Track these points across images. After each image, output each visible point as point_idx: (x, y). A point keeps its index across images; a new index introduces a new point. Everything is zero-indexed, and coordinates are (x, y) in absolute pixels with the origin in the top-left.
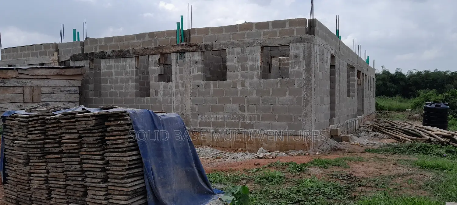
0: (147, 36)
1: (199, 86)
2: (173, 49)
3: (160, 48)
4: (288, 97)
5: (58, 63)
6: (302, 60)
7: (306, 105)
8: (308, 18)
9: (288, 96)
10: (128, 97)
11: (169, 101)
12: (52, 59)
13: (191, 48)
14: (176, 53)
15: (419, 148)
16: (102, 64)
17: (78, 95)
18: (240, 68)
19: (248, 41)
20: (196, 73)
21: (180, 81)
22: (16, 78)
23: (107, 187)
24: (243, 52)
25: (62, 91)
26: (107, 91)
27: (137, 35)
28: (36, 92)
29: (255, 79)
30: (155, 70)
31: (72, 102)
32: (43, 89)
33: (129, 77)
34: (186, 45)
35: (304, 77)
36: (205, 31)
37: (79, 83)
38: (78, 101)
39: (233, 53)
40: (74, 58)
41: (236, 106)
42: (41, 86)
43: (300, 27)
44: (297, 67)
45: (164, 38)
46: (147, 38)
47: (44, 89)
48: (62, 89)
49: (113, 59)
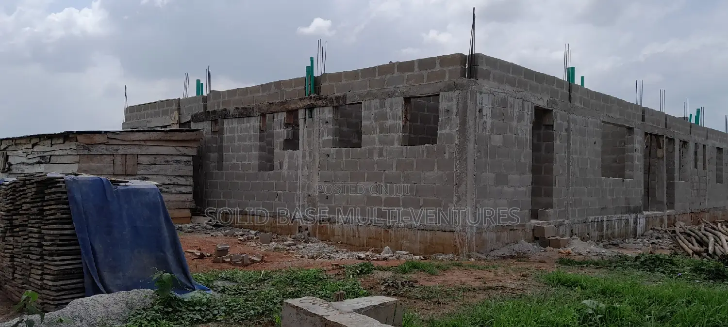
0: (273, 86)
1: (328, 155)
2: (301, 104)
3: (285, 102)
4: (436, 173)
5: (178, 125)
6: (455, 117)
7: (458, 185)
9: (437, 171)
10: (251, 171)
11: (294, 177)
12: (171, 121)
13: (320, 103)
14: (304, 110)
16: (225, 126)
17: (191, 168)
18: (378, 130)
19: (387, 90)
20: (326, 138)
21: (307, 148)
22: (104, 144)
24: (382, 106)
25: (167, 162)
26: (228, 163)
27: (262, 86)
28: (131, 162)
29: (397, 145)
30: (281, 133)
31: (182, 177)
32: (141, 159)
33: (252, 143)
34: (314, 97)
35: (457, 142)
36: (337, 77)
37: (194, 152)
38: (190, 176)
39: (369, 108)
40: (196, 118)
43: (454, 67)
44: (448, 128)
45: (290, 90)
46: (273, 90)
48: (169, 158)
49: (237, 119)
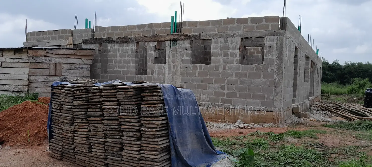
0: (147, 26)
1: (187, 68)
2: (168, 38)
3: (156, 36)
4: (262, 80)
5: (72, 45)
6: (275, 50)
7: (276, 87)
8: (281, 16)
9: (262, 79)
10: (130, 75)
11: (162, 79)
12: (68, 42)
13: (182, 38)
14: (170, 41)
15: (368, 125)
16: (109, 48)
17: (89, 72)
18: (223, 55)
19: (230, 33)
20: (185, 58)
21: (172, 64)
22: (44, 56)
23: (140, 144)
24: (226, 41)
25: (77, 68)
26: (112, 69)
27: (138, 25)
28: (58, 67)
29: (235, 64)
30: (152, 54)
31: (84, 77)
32: (63, 65)
33: (131, 58)
34: (178, 35)
35: (276, 64)
36: (195, 24)
37: (90, 62)
38: (89, 77)
39: (216, 42)
40: (86, 42)
41: (217, 85)
42: (62, 63)
43: (275, 23)
44: (270, 56)
45: (160, 29)
46: (146, 29)
47: (65, 66)
48: (78, 66)
49: (118, 44)
